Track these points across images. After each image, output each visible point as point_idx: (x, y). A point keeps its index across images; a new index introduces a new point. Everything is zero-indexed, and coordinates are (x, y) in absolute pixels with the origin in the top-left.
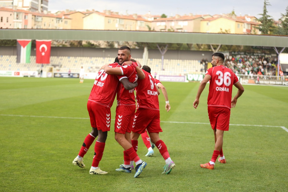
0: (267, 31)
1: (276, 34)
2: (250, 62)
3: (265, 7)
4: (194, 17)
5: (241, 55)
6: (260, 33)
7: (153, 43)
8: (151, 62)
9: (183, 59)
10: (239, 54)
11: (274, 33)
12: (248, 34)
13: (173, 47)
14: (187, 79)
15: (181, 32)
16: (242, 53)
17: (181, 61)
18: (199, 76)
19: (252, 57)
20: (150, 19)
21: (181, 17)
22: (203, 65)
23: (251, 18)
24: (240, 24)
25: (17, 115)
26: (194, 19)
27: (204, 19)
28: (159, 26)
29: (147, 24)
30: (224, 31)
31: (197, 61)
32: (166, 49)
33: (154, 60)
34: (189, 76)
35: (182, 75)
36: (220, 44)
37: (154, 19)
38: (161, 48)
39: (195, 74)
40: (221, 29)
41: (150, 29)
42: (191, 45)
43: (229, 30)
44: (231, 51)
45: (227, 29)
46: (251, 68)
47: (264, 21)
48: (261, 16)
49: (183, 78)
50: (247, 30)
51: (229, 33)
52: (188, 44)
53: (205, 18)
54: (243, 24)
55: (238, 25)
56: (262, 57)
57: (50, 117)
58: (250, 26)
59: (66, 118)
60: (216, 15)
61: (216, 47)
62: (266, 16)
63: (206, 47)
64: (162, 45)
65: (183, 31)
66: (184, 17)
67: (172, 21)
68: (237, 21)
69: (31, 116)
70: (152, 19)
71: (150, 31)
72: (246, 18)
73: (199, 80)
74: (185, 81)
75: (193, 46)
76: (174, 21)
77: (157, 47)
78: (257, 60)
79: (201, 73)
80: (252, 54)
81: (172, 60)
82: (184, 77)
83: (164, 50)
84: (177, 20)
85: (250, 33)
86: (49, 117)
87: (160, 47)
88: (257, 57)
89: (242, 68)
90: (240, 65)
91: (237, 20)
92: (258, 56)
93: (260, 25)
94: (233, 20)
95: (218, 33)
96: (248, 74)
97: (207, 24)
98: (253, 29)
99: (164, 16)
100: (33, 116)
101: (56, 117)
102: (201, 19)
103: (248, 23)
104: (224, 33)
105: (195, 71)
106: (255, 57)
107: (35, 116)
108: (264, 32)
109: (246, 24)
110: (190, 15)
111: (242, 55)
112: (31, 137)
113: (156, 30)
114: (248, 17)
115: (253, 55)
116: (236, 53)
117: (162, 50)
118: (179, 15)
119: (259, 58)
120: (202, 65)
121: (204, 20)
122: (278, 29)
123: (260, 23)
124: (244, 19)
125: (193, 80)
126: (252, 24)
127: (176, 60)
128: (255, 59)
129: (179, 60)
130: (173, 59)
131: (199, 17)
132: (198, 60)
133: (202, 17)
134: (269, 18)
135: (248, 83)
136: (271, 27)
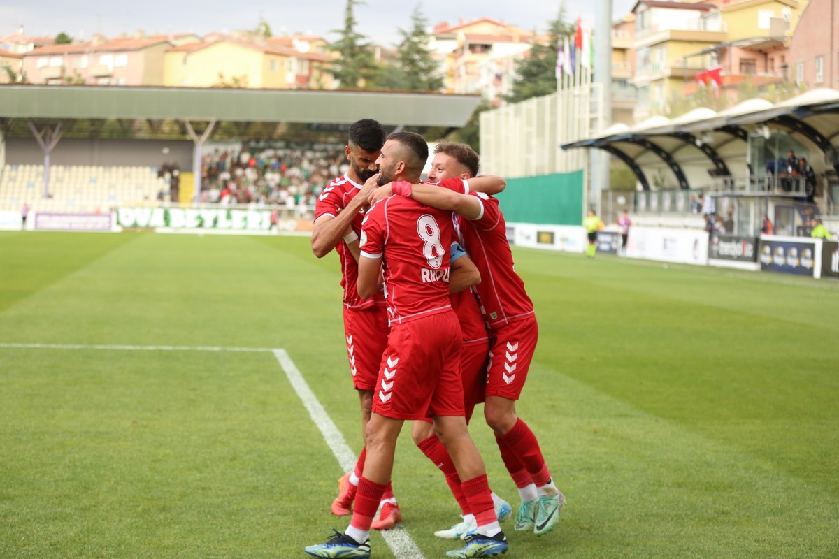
0: (355, 80)
1: (381, 88)
2: (301, 169)
3: (349, 9)
4: (146, 42)
5: (275, 149)
6: (335, 84)
7: (19, 121)
8: (14, 173)
9: (107, 164)
10: (270, 147)
11: (378, 84)
12: (299, 89)
13: (80, 131)
14: (118, 223)
15: (108, 86)
16: (280, 144)
17: (101, 169)
18: (152, 213)
19: (309, 154)
20: (21, 50)
21: (107, 42)
22: (166, 182)
23: (311, 41)
24: (278, 59)
26: (145, 47)
27: (174, 46)
28: (44, 69)
29: (5, 65)
30: (228, 81)
31: (148, 170)
32: (56, 136)
33: (21, 167)
34: (123, 212)
35: (105, 210)
36: (213, 119)
37: (35, 47)
38: (42, 133)
39: (143, 207)
40: (221, 77)
41: (13, 77)
42: (131, 122)
43: (245, 77)
44: (245, 138)
45: (238, 75)
46: (304, 188)
47: (348, 51)
48: (339, 37)
49: (106, 220)
50: (298, 78)
51: (242, 85)
52: (120, 121)
53: (179, 43)
54: (286, 60)
55: (272, 62)
56: (338, 153)
58: (306, 64)
60: (213, 34)
61: (203, 126)
62: (351, 35)
63: (176, 128)
64: (45, 125)
65: (113, 82)
66: (118, 41)
67: (81, 53)
68: (267, 53)
70: (30, 48)
71: (13, 82)
72: (296, 42)
73: (152, 224)
74: (110, 227)
75: (136, 125)
76: (89, 53)
77: (30, 132)
78: (323, 163)
79: (158, 203)
80: (307, 146)
81: (74, 169)
82: (110, 216)
83: (50, 139)
84: (97, 51)
85: (304, 86)
87: (39, 130)
88: (324, 154)
89: (280, 187)
90: (272, 180)
91: (270, 49)
92: (325, 150)
93: (336, 62)
94: (257, 48)
95: (212, 88)
96: (297, 203)
97: (185, 61)
98: (316, 73)
99: (63, 39)
102: (166, 47)
103: (302, 58)
104: (228, 87)
105: (140, 199)
106: (318, 155)
108: (348, 82)
109: (294, 60)
110: (137, 35)
111: (280, 148)
113: (33, 78)
114: (301, 40)
115: (311, 149)
116: (262, 144)
117: (44, 138)
118: (101, 37)
119: (327, 158)
120: (161, 180)
121: (174, 49)
122: (386, 74)
123: (337, 55)
124: (290, 45)
125: (135, 225)
126: (311, 61)
127: (87, 169)
128: (318, 159)
129: (94, 169)
130: (78, 164)
131: (161, 40)
132: (151, 166)
133: (167, 42)
134: (360, 42)
135: (296, 230)
136: (366, 66)
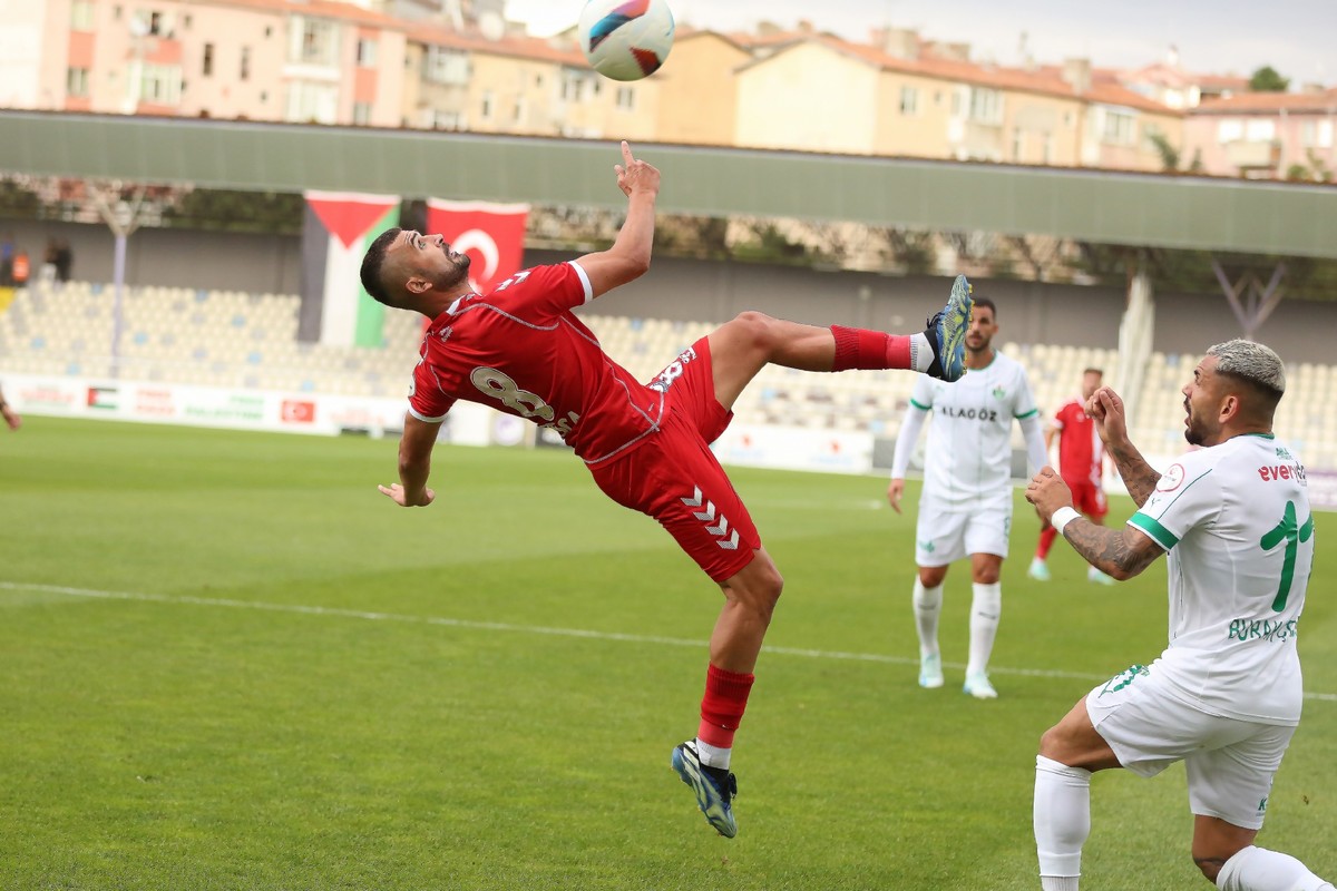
7: (1188, 255)
8: (1171, 372)
13: (1319, 286)
20: (1173, 100)
25: (346, 612)
28: (1234, 145)
29: (1151, 130)
32: (1271, 295)
33: (1187, 361)
37: (1203, 95)
38: (1240, 286)
41: (1170, 158)
57: (547, 630)
59: (638, 638)
64: (1246, 270)
67: (1319, 113)
69: (432, 621)
71: (1171, 171)
77: (1215, 282)
81: (1306, 369)
83: (1258, 300)
86: (538, 629)
87: (1233, 281)
99: (1267, 81)
100: (443, 621)
101: (582, 633)
107: (454, 622)
112: (451, 706)
113: (1213, 165)
117: (1243, 298)
130: (1314, 362)
